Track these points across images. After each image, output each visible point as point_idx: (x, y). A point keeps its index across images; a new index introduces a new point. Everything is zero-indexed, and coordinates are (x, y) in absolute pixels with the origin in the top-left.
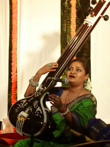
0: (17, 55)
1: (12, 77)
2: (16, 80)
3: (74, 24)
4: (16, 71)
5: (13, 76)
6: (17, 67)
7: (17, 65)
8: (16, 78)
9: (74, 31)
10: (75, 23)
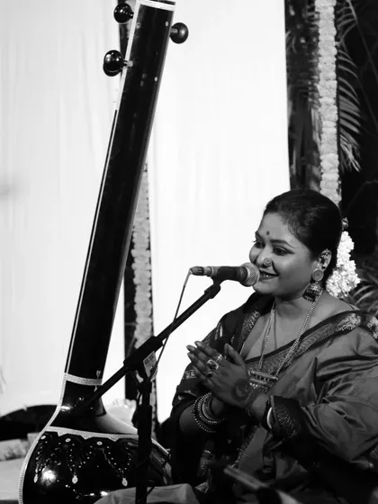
0: (147, 192)
1: (134, 266)
2: (149, 275)
3: (328, 80)
4: (147, 246)
5: (136, 260)
6: (149, 233)
7: (149, 225)
8: (148, 268)
9: (332, 101)
10: (333, 74)
